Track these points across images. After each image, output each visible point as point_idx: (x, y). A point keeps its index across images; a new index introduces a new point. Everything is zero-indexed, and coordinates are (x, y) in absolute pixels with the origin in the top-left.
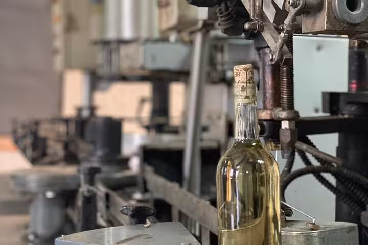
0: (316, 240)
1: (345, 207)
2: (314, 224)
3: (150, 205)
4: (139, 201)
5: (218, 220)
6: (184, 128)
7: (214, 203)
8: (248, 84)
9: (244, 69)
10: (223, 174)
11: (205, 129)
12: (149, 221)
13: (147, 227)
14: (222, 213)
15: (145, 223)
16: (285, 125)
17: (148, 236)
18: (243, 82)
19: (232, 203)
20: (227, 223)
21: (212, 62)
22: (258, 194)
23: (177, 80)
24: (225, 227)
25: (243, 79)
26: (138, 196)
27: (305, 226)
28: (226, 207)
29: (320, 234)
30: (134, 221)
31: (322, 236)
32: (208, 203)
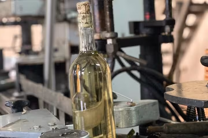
0: (134, 113)
1: (146, 90)
2: (132, 102)
3: (24, 99)
4: (17, 97)
5: (72, 105)
6: (43, 50)
7: (67, 94)
8: (87, 14)
9: (84, 5)
10: (74, 74)
11: (56, 50)
12: (25, 109)
13: (24, 114)
14: (75, 100)
15: (22, 111)
16: (109, 42)
17: (25, 120)
18: (83, 13)
19: (81, 93)
20: (78, 107)
21: (58, 9)
22: (98, 87)
23: (37, 23)
24: (77, 109)
25: (83, 11)
26: (16, 94)
27: (126, 104)
28: (77, 96)
29: (136, 108)
30: (14, 110)
31: (137, 110)
32: (62, 95)
